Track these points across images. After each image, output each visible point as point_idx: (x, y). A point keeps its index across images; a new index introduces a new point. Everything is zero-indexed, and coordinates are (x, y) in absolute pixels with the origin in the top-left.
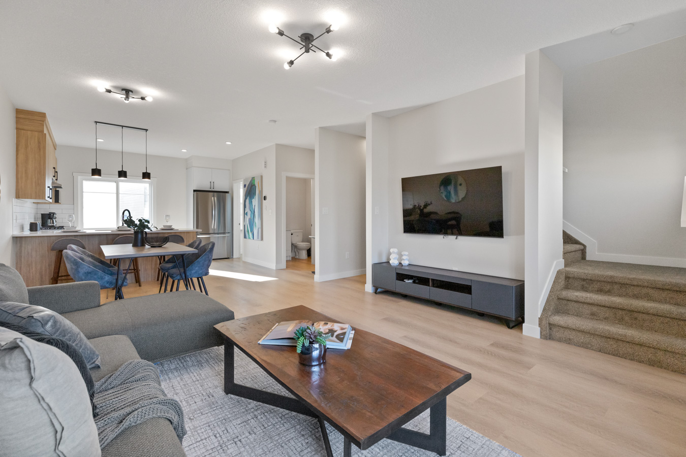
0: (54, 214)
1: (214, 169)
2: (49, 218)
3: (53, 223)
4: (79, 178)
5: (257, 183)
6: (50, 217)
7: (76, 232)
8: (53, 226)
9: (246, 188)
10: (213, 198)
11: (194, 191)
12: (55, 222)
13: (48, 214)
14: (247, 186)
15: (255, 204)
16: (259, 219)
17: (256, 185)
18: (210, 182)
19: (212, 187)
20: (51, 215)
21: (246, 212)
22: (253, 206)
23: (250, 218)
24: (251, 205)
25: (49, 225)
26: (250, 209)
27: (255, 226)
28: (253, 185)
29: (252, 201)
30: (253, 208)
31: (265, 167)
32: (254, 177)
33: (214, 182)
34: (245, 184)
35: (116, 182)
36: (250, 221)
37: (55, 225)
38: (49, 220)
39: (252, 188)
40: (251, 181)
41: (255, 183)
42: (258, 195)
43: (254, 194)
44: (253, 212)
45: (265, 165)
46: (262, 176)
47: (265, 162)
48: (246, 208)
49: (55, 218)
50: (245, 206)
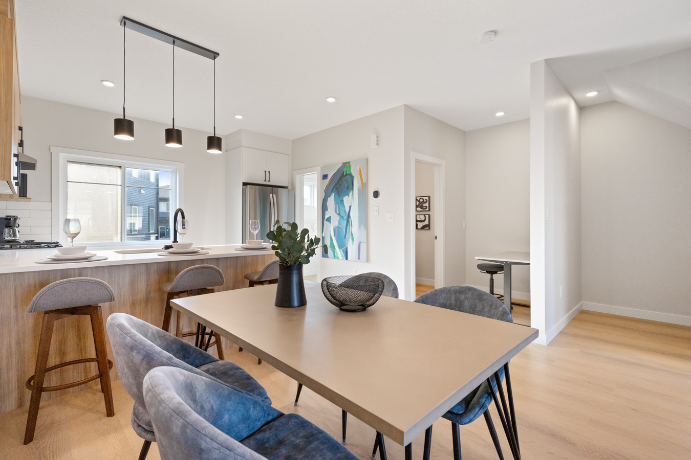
0: (15, 218)
1: (269, 151)
2: (7, 227)
3: (15, 235)
4: (63, 156)
5: (354, 172)
6: (8, 223)
7: (86, 259)
8: (14, 241)
9: (327, 181)
10: (271, 195)
11: (245, 184)
12: (17, 232)
13: (6, 219)
14: (329, 177)
15: (351, 204)
16: (363, 227)
17: (353, 174)
18: (265, 171)
19: (267, 179)
20: (10, 219)
21: (326, 217)
22: (344, 207)
23: (338, 227)
24: (341, 206)
25: (6, 238)
26: (338, 212)
27: (350, 239)
28: (347, 174)
29: (343, 200)
30: (345, 211)
31: (376, 144)
32: (349, 162)
33: (269, 172)
34: (325, 173)
35: (120, 167)
36: (336, 231)
37: (18, 238)
38: (7, 230)
39: (344, 178)
40: (340, 168)
41: (352, 171)
42: (358, 189)
43: (348, 188)
44: (345, 217)
45: (377, 140)
46: (367, 160)
47: (377, 137)
48: (327, 210)
49: (17, 225)
50: (324, 208)
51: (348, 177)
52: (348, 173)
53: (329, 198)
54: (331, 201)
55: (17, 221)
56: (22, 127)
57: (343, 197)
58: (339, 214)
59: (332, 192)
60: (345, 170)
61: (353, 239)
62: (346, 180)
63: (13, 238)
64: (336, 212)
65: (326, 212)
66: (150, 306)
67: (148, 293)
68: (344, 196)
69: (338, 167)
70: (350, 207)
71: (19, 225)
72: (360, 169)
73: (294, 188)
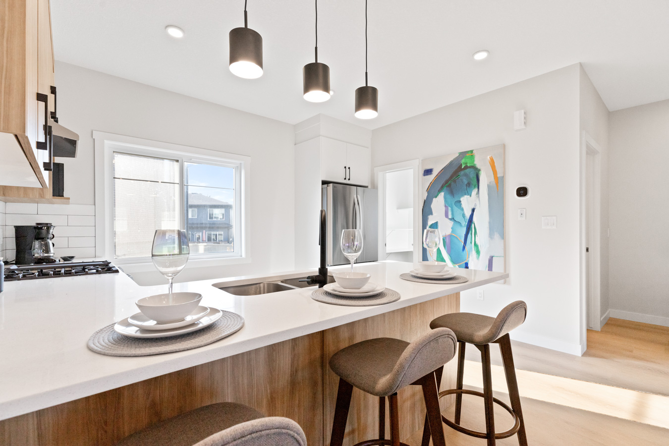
0: (48, 226)
2: (37, 239)
3: (47, 250)
4: (109, 144)
5: (481, 163)
6: (39, 234)
8: (47, 260)
9: (431, 178)
10: (355, 196)
11: (324, 183)
12: (51, 246)
13: (35, 228)
14: (435, 173)
15: (475, 205)
16: (497, 236)
17: (478, 166)
18: (345, 167)
19: (348, 178)
20: (41, 228)
21: (430, 223)
22: (462, 209)
23: (450, 236)
24: (455, 208)
25: (36, 255)
26: (450, 217)
27: (474, 252)
28: (466, 167)
29: (460, 201)
30: (464, 216)
31: (523, 123)
32: (472, 151)
33: (349, 168)
34: (428, 167)
35: (177, 161)
36: (447, 240)
37: (52, 255)
38: (37, 244)
39: (462, 173)
40: (454, 160)
41: (475, 163)
42: (488, 186)
43: (469, 185)
44: (465, 224)
45: (525, 118)
46: (504, 146)
47: (525, 113)
48: (431, 214)
49: (50, 236)
50: (426, 210)
51: (467, 171)
52: (468, 165)
53: (434, 199)
54: (439, 203)
55: (51, 231)
56: (55, 88)
57: (460, 197)
58: (453, 219)
59: (440, 191)
60: (463, 161)
61: (478, 252)
62: (466, 175)
63: (46, 255)
64: (447, 216)
65: (430, 217)
66: (297, 398)
67: (294, 373)
68: (462, 196)
69: (452, 159)
70: (473, 210)
71: (53, 235)
72: (492, 160)
73: (375, 187)
